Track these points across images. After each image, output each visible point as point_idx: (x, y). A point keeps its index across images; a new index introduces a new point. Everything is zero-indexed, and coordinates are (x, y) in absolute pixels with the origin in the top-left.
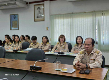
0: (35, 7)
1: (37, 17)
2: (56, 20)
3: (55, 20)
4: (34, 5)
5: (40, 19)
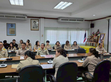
0: (32, 20)
1: (33, 28)
2: (48, 31)
4: (31, 19)
5: (35, 29)
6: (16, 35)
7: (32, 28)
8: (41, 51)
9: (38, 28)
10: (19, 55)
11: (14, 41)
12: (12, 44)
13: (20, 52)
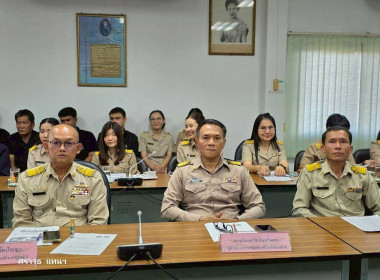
1: (223, 40)
2: (309, 54)
3: (303, 54)
5: (236, 45)
6: (125, 86)
7: (216, 41)
8: (325, 182)
9: (249, 42)
10: (182, 205)
11: (119, 115)
12: (117, 133)
13: (188, 188)
